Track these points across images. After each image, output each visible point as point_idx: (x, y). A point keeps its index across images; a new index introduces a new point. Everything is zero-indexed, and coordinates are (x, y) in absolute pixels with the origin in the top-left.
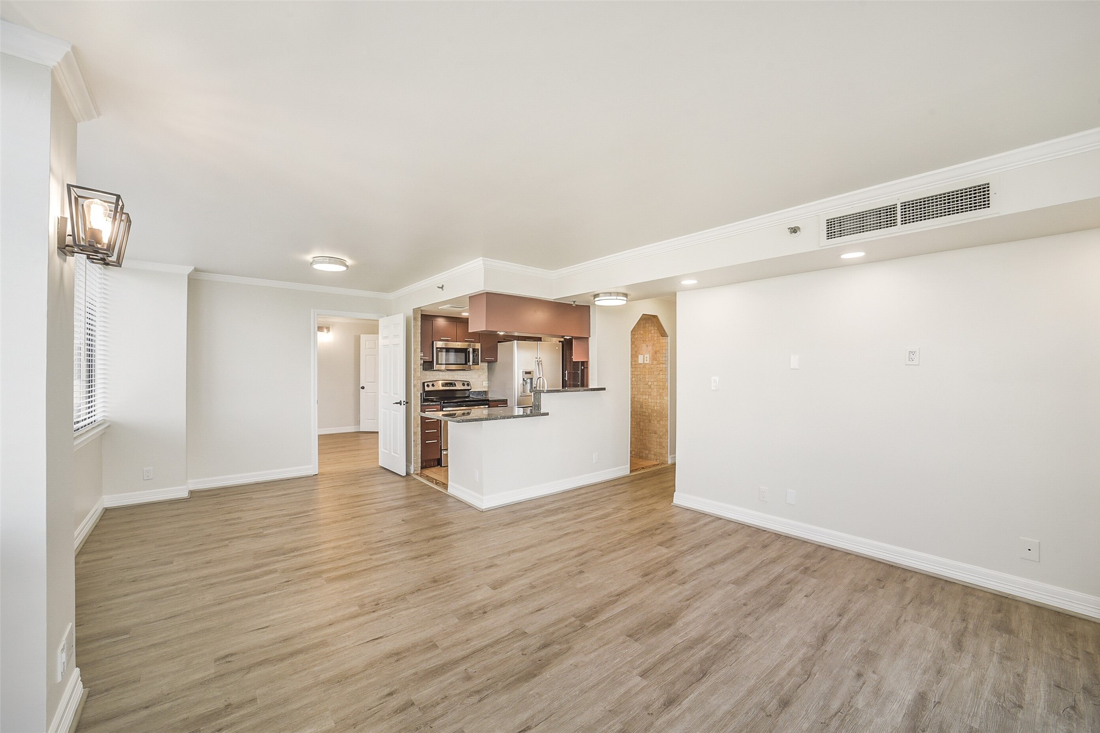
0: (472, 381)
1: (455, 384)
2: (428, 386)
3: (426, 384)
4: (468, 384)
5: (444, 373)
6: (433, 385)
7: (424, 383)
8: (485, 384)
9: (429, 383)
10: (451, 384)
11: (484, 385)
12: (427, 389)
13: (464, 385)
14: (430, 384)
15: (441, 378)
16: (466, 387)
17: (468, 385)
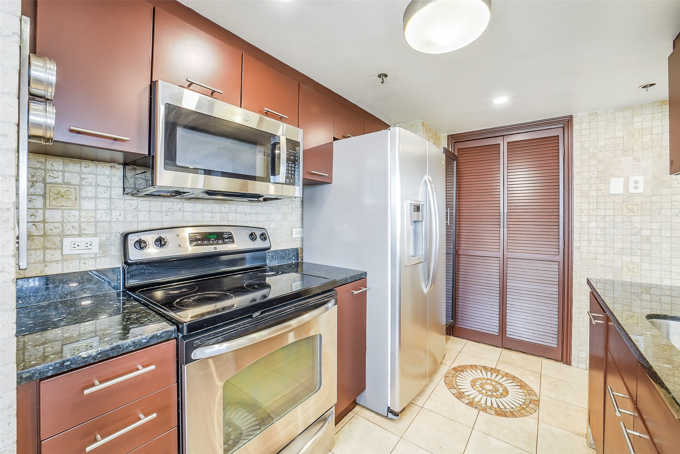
0: (271, 229)
1: (231, 238)
2: (141, 244)
3: (132, 239)
4: (262, 235)
5: (198, 206)
6: (160, 242)
7: (125, 236)
8: (297, 233)
9: (143, 237)
10: (220, 237)
11: (294, 236)
12: (135, 255)
13: (252, 237)
14: (150, 238)
15: (189, 219)
16: (259, 244)
17: (264, 237)
